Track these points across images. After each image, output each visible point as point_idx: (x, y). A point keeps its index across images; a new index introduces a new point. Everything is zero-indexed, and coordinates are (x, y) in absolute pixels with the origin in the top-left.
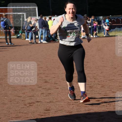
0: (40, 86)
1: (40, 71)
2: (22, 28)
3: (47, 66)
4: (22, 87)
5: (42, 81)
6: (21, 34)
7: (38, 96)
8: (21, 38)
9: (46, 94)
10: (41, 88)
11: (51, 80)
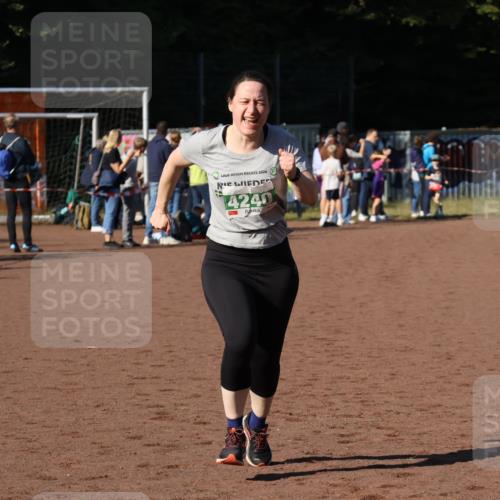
0: (133, 433)
1: (139, 366)
2: (79, 181)
3: (170, 346)
4: (61, 438)
5: (146, 411)
6: (74, 207)
7: (126, 478)
8: (72, 225)
9: (158, 467)
10: (139, 442)
11: (183, 408)
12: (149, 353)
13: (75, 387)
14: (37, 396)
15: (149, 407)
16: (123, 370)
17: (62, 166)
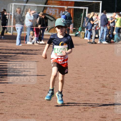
0: (96, 90)
1: (98, 74)
3: (106, 69)
4: (77, 90)
5: (99, 85)
6: (80, 32)
7: (94, 101)
8: (79, 37)
9: (103, 99)
10: (98, 93)
11: (109, 85)
12: (100, 71)
13: (80, 78)
14: (71, 79)
15: (100, 84)
16: (93, 74)
17: (78, 21)
